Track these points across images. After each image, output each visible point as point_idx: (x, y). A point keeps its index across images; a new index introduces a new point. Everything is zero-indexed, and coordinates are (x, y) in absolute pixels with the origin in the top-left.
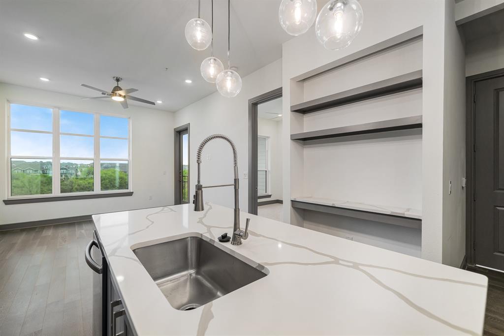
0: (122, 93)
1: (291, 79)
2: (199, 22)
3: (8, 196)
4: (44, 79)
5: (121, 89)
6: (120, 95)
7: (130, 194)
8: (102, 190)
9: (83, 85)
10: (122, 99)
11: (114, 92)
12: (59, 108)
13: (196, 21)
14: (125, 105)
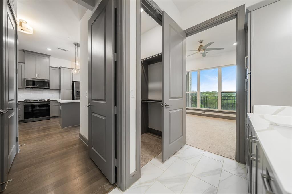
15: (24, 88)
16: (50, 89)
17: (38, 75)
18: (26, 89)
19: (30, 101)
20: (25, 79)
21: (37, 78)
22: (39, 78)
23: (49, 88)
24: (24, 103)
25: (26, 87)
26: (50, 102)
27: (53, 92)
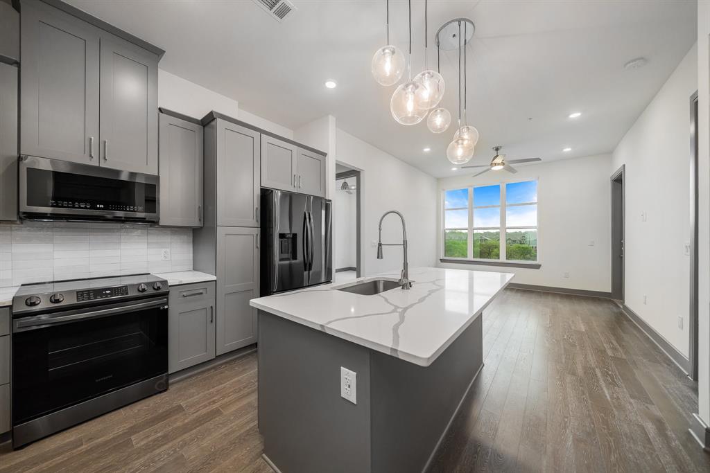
0: (498, 160)
4: (454, 169)
6: (499, 164)
7: (538, 267)
8: (507, 259)
10: (501, 167)
15: (15, 218)
16: (161, 223)
17: (103, 145)
18: (28, 222)
19: (57, 301)
20: (19, 159)
21: (94, 163)
22: (103, 165)
23: (154, 223)
24: (16, 316)
25: (25, 208)
26: (166, 294)
27: (167, 239)
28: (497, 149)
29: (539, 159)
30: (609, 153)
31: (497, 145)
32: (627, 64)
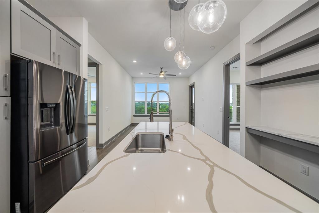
0: (163, 73)
1: (246, 44)
2: (170, 38)
3: (134, 114)
4: (142, 74)
5: (162, 72)
6: (162, 75)
9: (149, 74)
11: (160, 74)
12: (147, 83)
13: (169, 38)
14: (165, 78)
28: (161, 69)
29: (175, 75)
30: (188, 78)
31: (162, 67)
32: (210, 48)
